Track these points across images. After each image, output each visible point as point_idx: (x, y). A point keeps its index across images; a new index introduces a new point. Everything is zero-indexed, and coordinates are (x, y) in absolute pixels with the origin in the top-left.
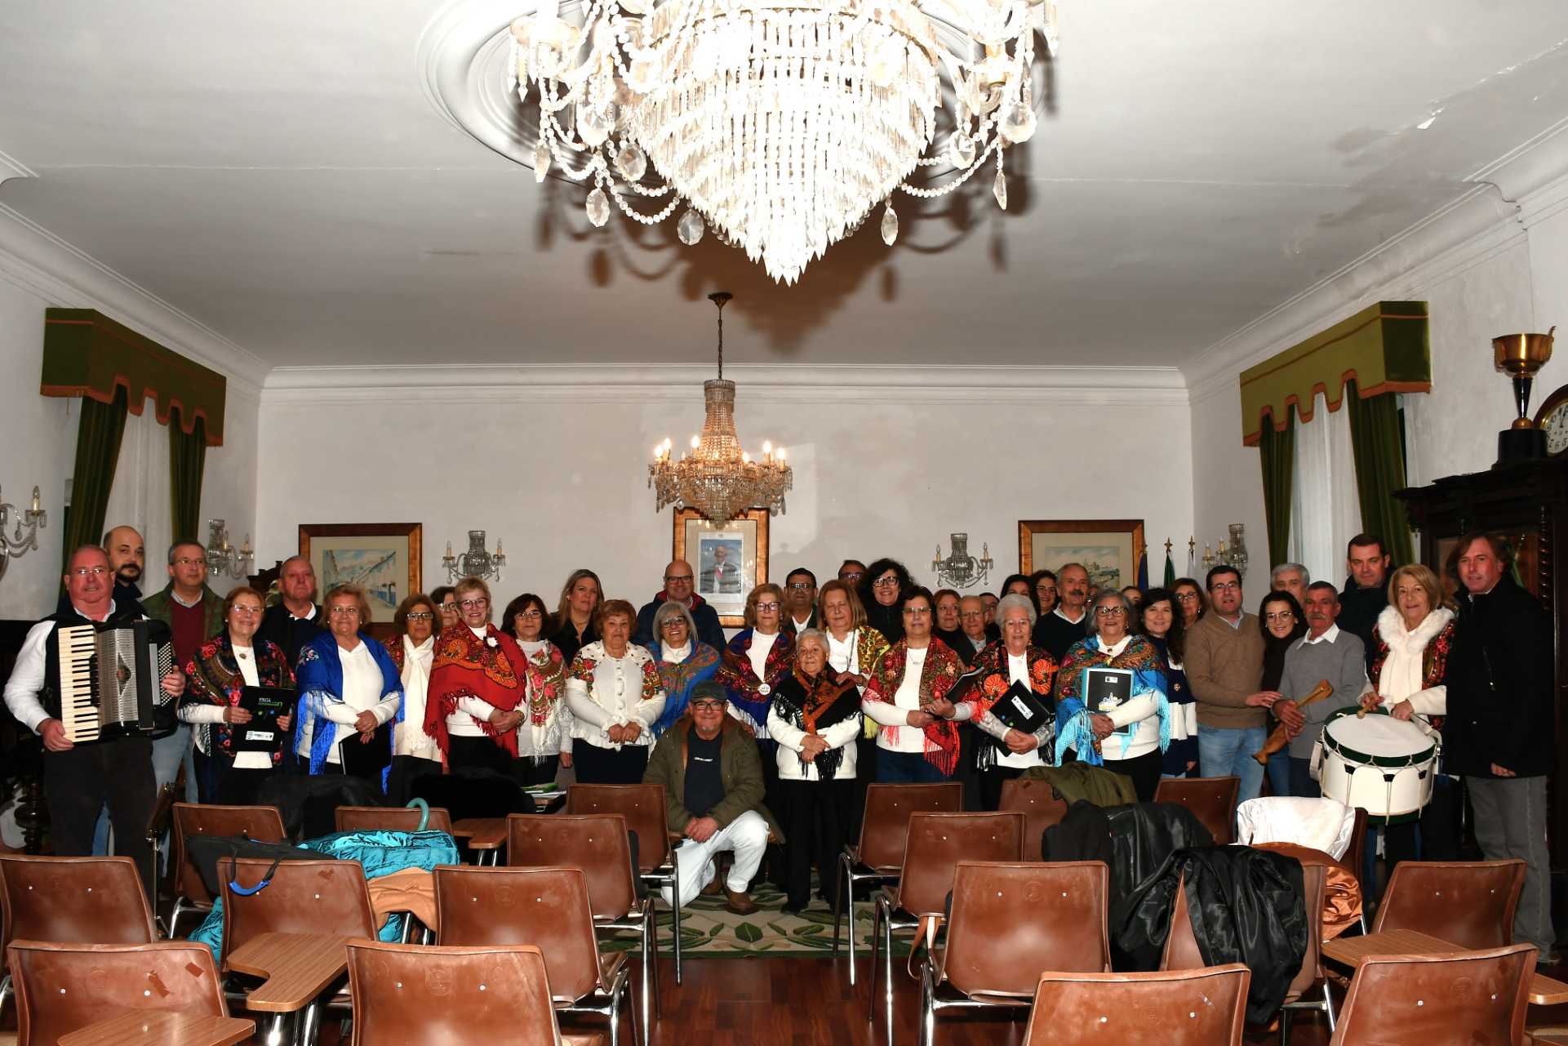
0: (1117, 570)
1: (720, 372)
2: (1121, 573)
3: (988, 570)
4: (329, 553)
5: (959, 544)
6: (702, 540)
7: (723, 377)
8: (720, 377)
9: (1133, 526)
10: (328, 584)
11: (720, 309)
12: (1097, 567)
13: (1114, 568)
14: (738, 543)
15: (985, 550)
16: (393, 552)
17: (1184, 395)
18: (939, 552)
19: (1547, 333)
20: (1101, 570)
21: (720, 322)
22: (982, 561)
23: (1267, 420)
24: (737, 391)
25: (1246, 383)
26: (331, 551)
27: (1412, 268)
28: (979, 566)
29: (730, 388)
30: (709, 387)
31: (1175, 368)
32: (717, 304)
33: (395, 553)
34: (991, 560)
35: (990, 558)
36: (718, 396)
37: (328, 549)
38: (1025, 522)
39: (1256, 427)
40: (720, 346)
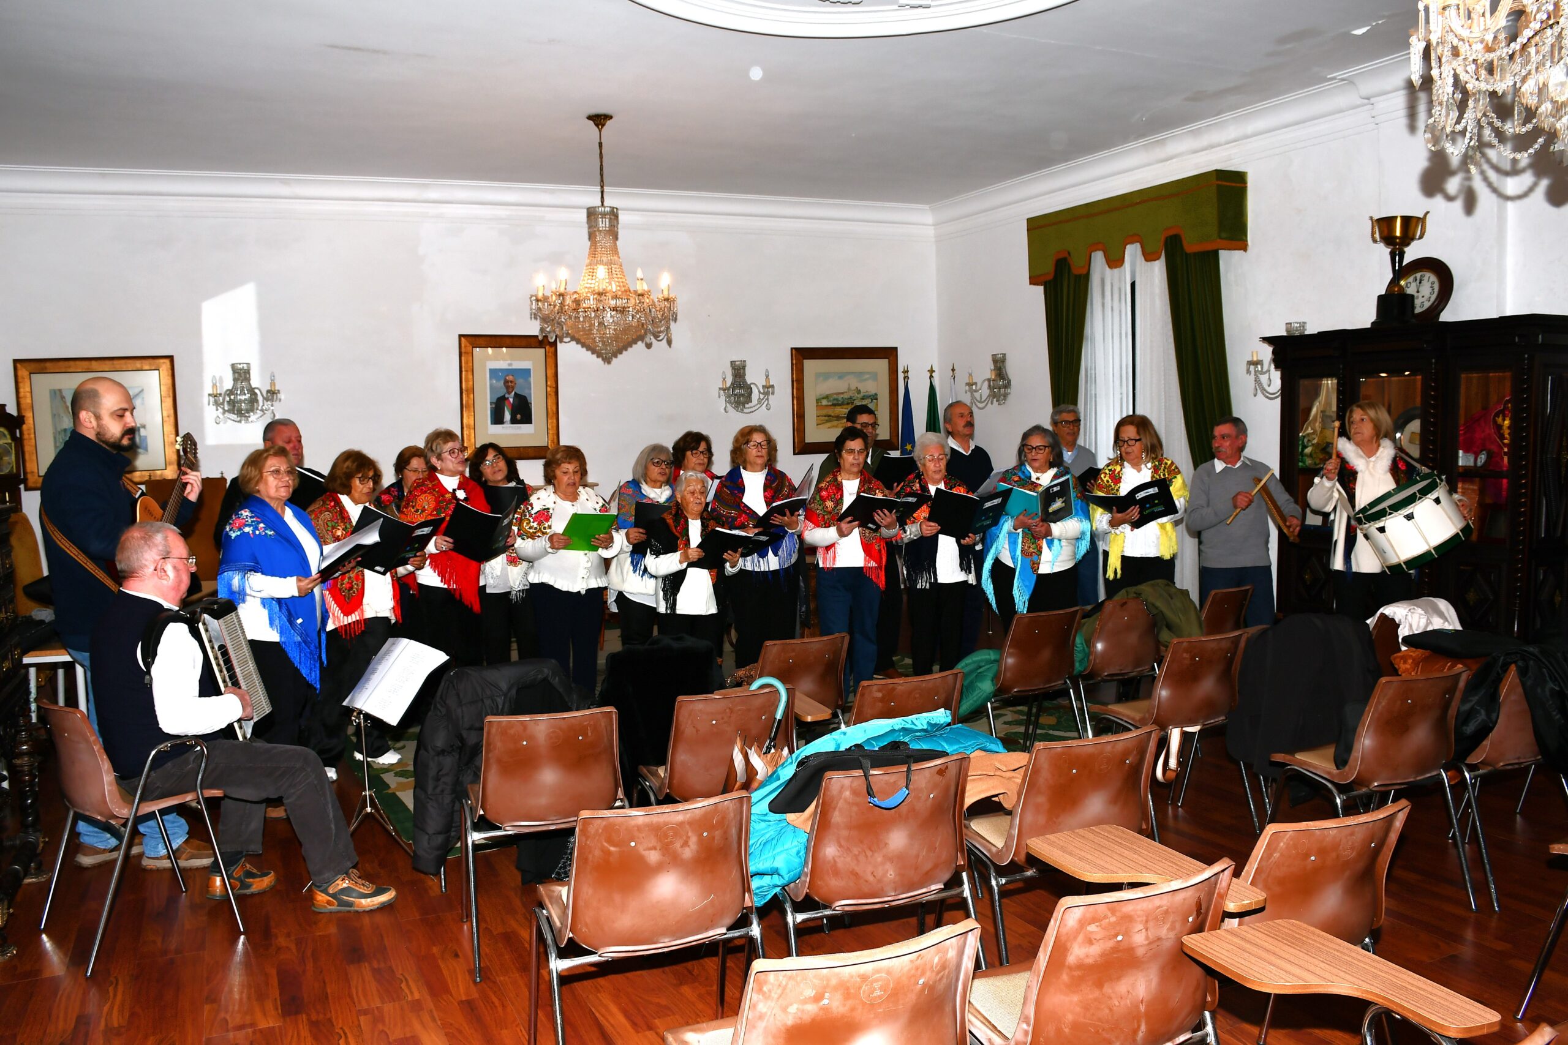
0: (876, 394)
1: (602, 197)
2: (879, 397)
3: (771, 397)
4: (58, 393)
5: (739, 370)
6: (490, 370)
7: (606, 204)
8: (602, 202)
9: (889, 354)
10: (59, 429)
11: (600, 131)
12: (859, 392)
13: (873, 392)
14: (527, 372)
15: (767, 376)
16: (140, 389)
17: (931, 232)
18: (724, 379)
19: (1421, 216)
20: (862, 394)
21: (600, 144)
22: (764, 387)
23: (1062, 264)
24: (620, 217)
25: (1035, 229)
26: (60, 390)
27: (1235, 141)
28: (760, 392)
29: (614, 214)
30: (591, 213)
31: (927, 207)
32: (597, 125)
33: (142, 390)
34: (772, 386)
35: (771, 384)
36: (603, 224)
37: (57, 387)
38: (796, 349)
39: (1049, 268)
40: (601, 169)
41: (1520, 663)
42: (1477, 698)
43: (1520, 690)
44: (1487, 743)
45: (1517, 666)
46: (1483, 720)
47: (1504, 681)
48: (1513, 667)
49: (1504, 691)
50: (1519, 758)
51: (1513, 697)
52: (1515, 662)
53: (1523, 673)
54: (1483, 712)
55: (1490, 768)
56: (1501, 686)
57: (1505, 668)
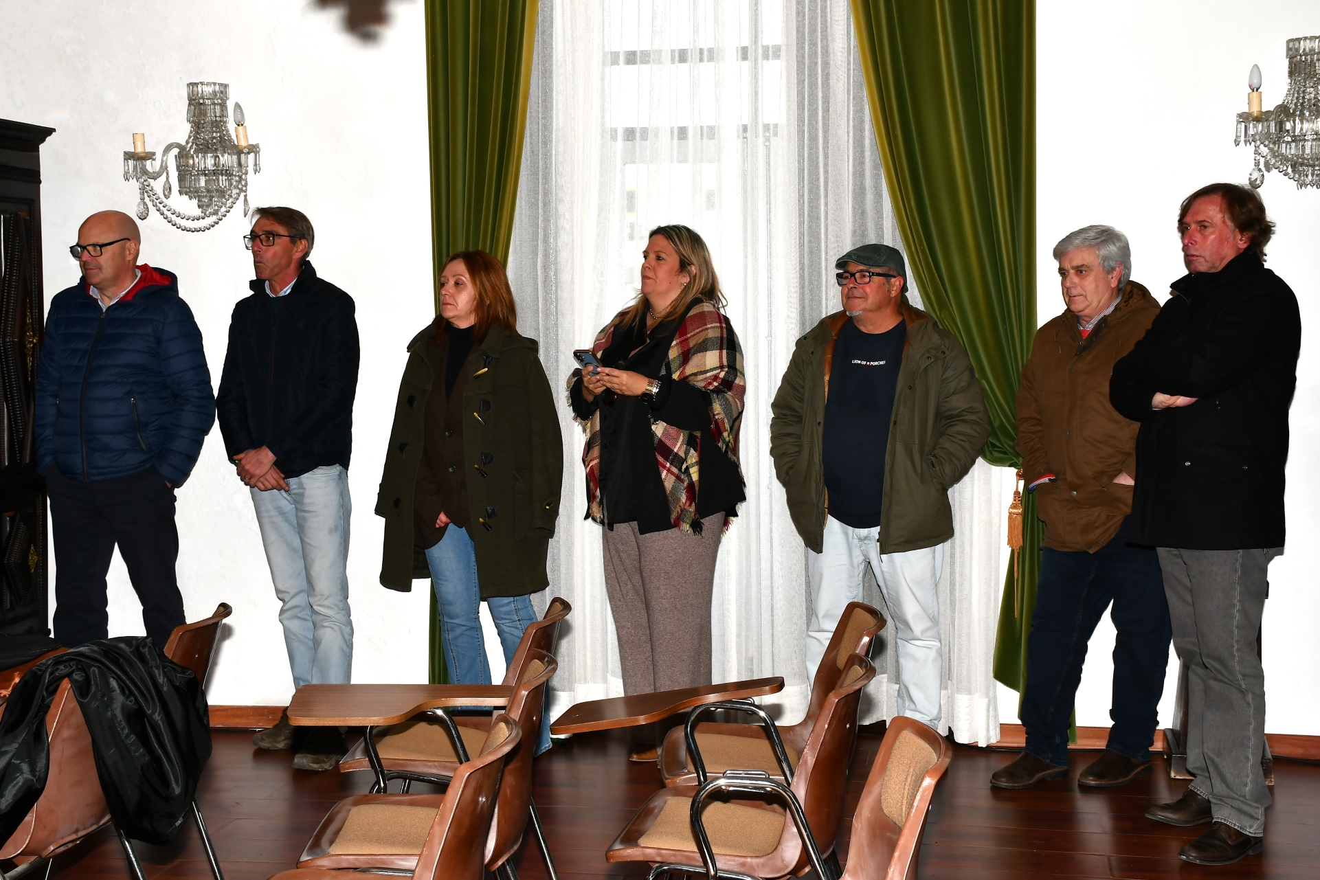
41: (77, 676)
42: (16, 745)
43: (78, 718)
44: (31, 818)
45: (73, 682)
46: (26, 781)
47: (52, 710)
48: (66, 684)
49: (52, 725)
50: (77, 831)
51: (66, 733)
52: (69, 675)
53: (82, 690)
54: (25, 767)
55: (32, 859)
56: (48, 718)
57: (53, 689)
